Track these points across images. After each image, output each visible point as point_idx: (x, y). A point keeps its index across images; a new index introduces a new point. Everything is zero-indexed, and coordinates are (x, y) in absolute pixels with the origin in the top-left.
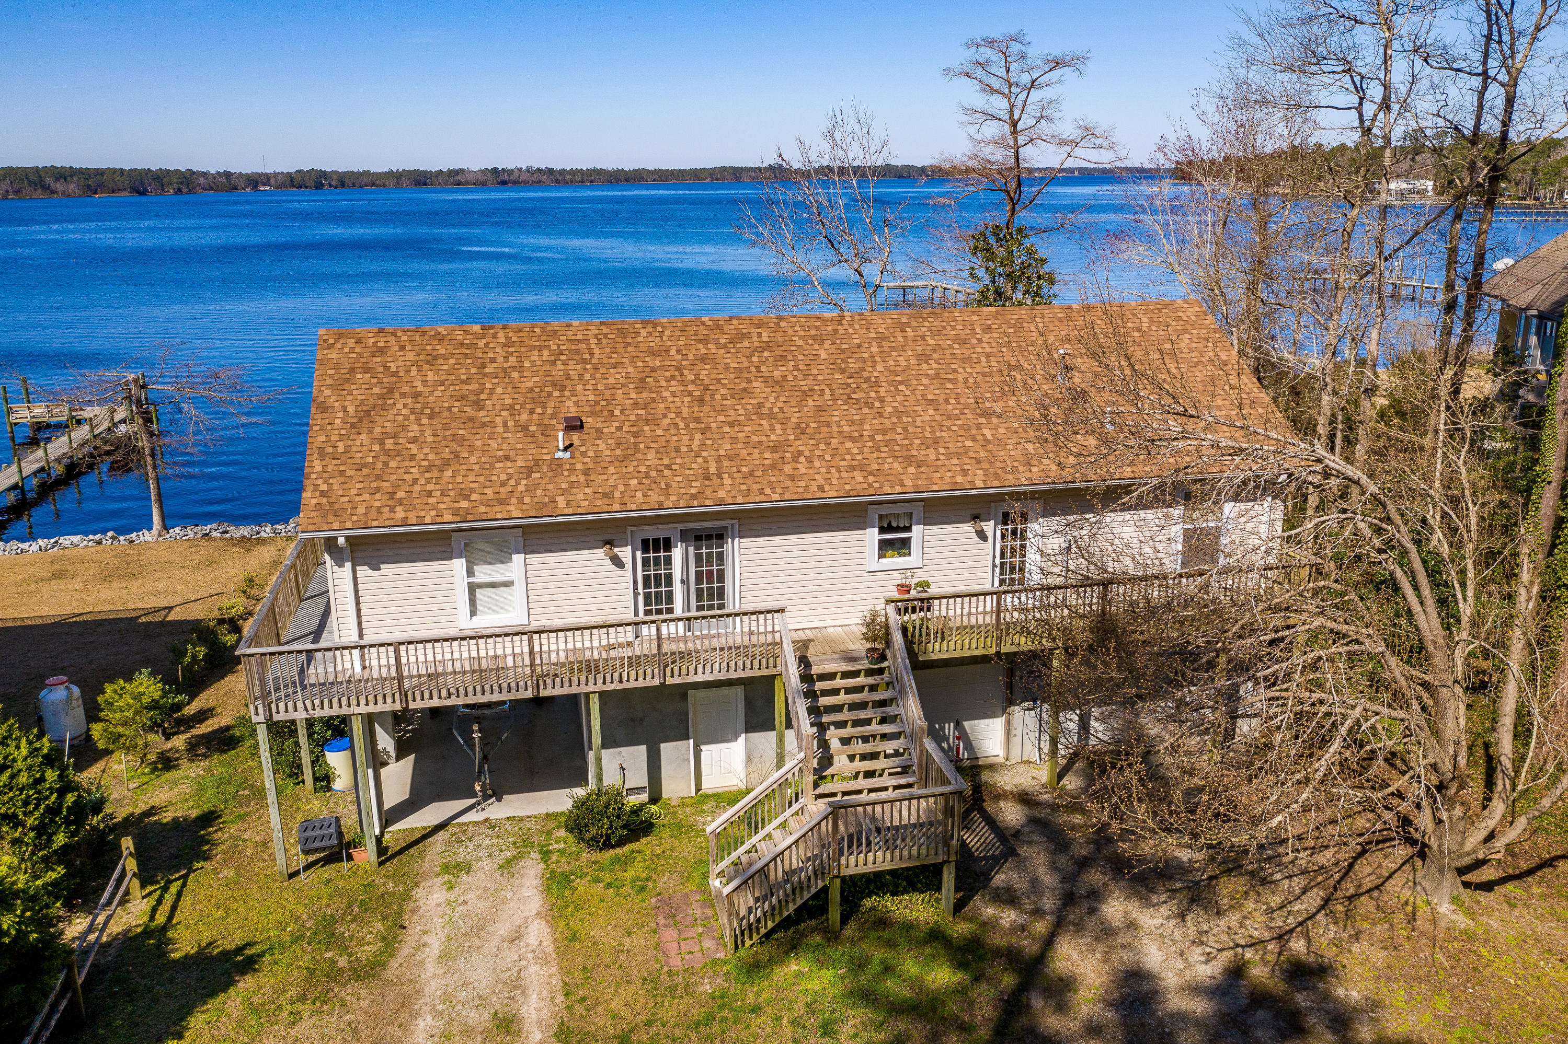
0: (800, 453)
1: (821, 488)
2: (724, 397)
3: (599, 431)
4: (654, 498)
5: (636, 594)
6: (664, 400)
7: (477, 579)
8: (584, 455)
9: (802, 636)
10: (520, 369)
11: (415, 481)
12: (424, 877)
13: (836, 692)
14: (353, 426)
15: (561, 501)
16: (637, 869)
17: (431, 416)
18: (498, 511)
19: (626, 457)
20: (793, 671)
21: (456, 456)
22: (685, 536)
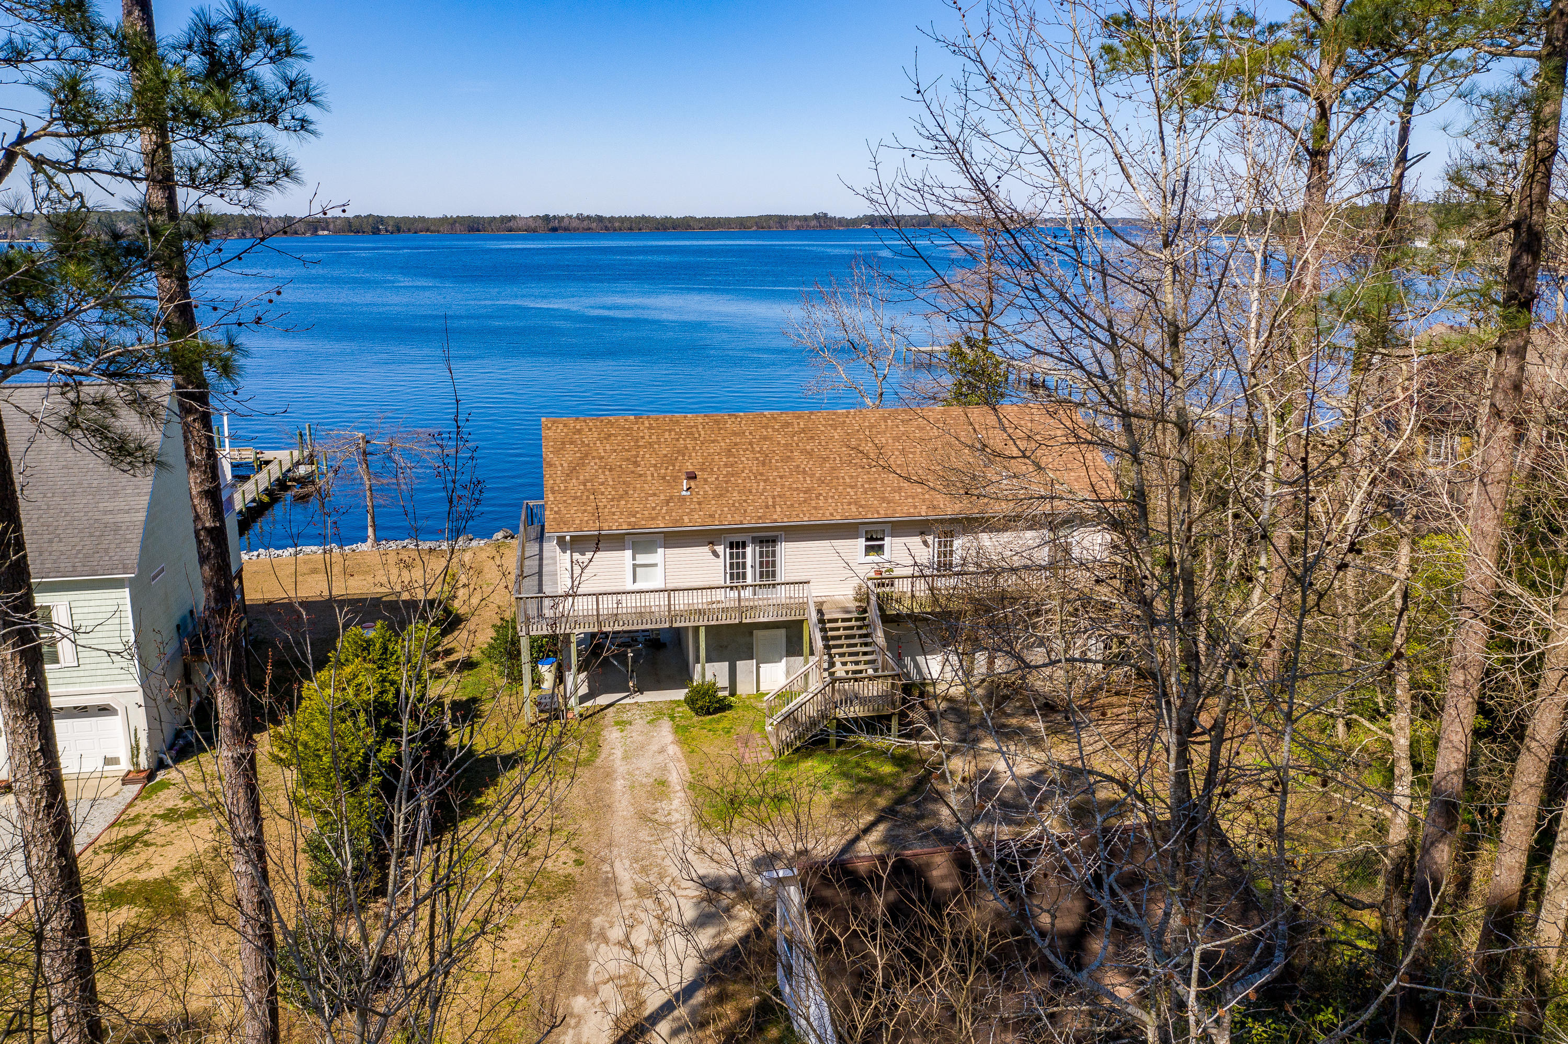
0: (820, 494)
1: (832, 514)
2: (777, 461)
3: (705, 480)
4: (738, 518)
5: (725, 573)
6: (742, 462)
7: (637, 562)
8: (698, 493)
9: (820, 599)
10: (659, 443)
11: (605, 507)
12: (606, 727)
13: (838, 629)
14: (568, 475)
15: (686, 519)
16: (725, 724)
17: (610, 470)
18: (652, 524)
19: (721, 495)
20: (814, 617)
21: (627, 493)
22: (754, 541)
